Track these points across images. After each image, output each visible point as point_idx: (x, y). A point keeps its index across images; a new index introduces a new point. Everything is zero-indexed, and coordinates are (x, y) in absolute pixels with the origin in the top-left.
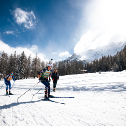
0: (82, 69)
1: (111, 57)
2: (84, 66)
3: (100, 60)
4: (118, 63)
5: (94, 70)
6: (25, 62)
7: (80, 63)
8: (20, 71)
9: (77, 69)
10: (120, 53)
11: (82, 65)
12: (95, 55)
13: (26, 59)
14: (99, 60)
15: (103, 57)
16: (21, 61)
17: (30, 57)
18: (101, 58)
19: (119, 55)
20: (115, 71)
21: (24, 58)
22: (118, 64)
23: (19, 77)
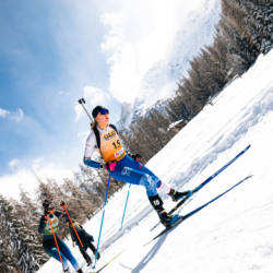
0: (167, 125)
1: (210, 49)
2: (166, 115)
3: (190, 74)
4: (232, 51)
5: (194, 107)
6: (21, 214)
7: (151, 115)
8: (25, 247)
9: (155, 136)
10: (222, 23)
11: (161, 117)
12: (173, 71)
13: (18, 206)
14: (188, 77)
15: (192, 64)
16: (9, 218)
17: (23, 195)
18: (189, 67)
19: (222, 31)
20: (240, 75)
21: (10, 208)
22: (236, 52)
23: (34, 262)
